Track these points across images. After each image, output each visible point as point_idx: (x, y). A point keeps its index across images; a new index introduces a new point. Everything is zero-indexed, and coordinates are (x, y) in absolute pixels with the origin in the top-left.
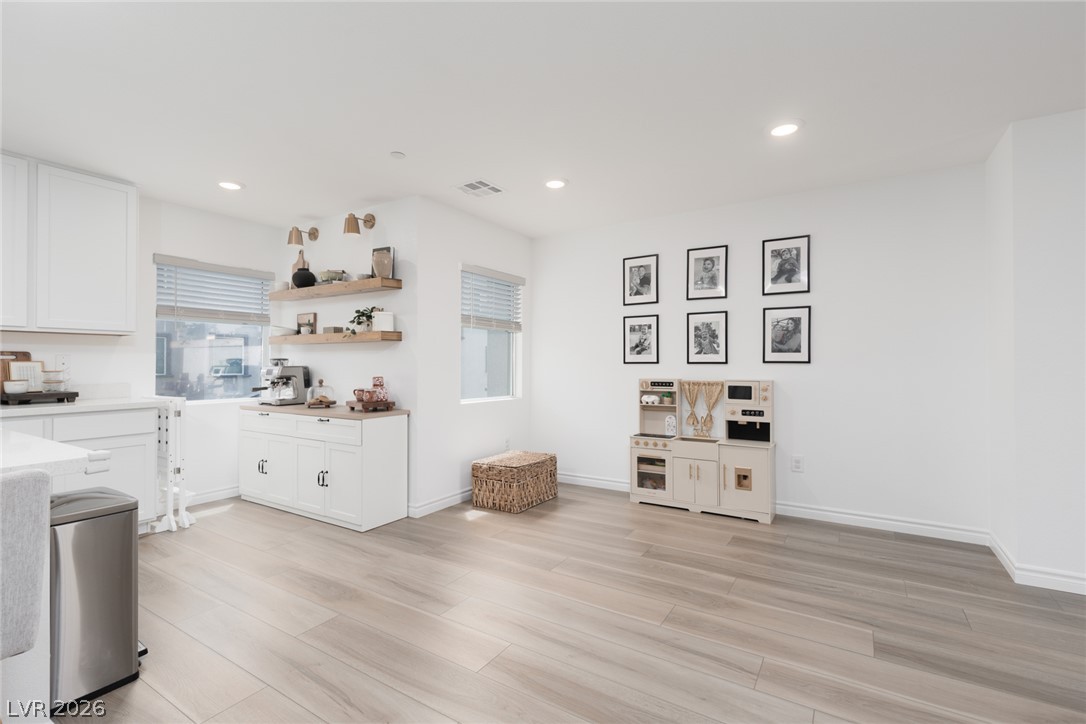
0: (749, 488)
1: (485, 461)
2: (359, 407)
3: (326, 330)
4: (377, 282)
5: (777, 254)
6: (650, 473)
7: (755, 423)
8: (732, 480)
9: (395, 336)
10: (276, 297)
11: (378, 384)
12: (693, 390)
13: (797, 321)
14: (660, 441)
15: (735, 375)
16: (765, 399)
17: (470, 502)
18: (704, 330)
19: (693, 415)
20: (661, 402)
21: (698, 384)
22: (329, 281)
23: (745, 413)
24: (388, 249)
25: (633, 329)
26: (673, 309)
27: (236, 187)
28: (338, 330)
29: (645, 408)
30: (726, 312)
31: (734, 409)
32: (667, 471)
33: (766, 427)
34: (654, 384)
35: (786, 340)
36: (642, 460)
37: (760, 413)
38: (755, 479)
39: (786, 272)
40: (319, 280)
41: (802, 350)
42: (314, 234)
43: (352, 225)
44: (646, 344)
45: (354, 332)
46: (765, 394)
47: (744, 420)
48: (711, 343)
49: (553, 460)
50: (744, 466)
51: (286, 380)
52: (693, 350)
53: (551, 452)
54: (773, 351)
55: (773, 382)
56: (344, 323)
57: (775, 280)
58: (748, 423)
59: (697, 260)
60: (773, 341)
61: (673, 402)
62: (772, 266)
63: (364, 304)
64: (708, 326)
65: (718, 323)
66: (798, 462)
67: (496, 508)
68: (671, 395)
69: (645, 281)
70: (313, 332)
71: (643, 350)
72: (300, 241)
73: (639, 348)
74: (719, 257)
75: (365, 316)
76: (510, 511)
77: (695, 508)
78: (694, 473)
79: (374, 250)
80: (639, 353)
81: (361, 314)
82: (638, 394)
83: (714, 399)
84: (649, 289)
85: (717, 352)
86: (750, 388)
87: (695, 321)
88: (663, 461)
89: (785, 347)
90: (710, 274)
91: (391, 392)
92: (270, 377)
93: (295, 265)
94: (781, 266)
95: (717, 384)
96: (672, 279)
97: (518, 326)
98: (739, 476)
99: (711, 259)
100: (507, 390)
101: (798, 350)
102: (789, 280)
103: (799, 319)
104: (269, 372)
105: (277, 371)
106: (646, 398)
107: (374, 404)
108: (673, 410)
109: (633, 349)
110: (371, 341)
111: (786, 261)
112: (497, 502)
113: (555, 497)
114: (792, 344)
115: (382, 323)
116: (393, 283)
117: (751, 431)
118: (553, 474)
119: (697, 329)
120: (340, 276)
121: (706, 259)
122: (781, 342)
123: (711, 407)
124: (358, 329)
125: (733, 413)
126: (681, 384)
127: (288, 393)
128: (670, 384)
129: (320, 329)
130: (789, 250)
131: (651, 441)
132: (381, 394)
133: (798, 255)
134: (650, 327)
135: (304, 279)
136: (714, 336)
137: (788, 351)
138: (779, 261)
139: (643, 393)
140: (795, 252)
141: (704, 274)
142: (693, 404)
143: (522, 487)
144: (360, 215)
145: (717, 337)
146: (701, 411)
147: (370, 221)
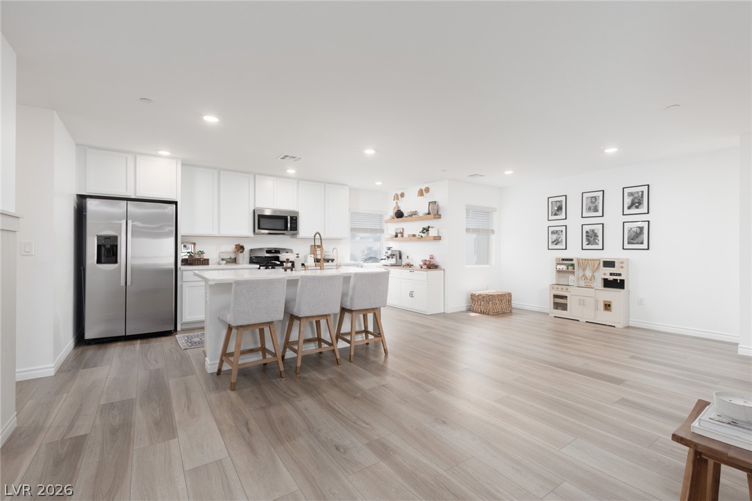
0: (610, 310)
1: (477, 293)
2: (425, 267)
3: (409, 236)
4: (432, 216)
5: (631, 194)
6: (560, 302)
7: (617, 280)
8: (602, 306)
9: (438, 238)
10: (387, 222)
11: (432, 258)
12: (584, 263)
13: (641, 229)
14: (564, 287)
15: (607, 255)
16: (622, 267)
17: (470, 310)
18: (590, 233)
19: (584, 275)
20: (568, 269)
21: (588, 260)
22: (411, 216)
23: (611, 274)
24: (435, 202)
25: (553, 233)
26: (575, 222)
27: (381, 183)
28: (414, 236)
29: (559, 271)
30: (603, 224)
31: (606, 273)
32: (569, 302)
33: (623, 281)
34: (563, 260)
35: (636, 238)
36: (556, 296)
37: (620, 275)
38: (613, 306)
39: (636, 203)
40: (405, 215)
41: (644, 243)
42: (402, 195)
43: (421, 193)
44: (560, 240)
45: (422, 237)
46: (622, 265)
47: (611, 278)
48: (594, 239)
49: (510, 295)
50: (608, 299)
51: (392, 255)
52: (585, 242)
53: (508, 291)
54: (629, 243)
55: (628, 259)
56: (417, 233)
57: (629, 208)
58: (614, 279)
59: (587, 198)
60: (628, 239)
61: (574, 269)
62: (628, 201)
63: (425, 225)
64: (593, 231)
65: (598, 229)
66: (641, 300)
67: (481, 312)
68: (573, 265)
69: (560, 208)
70: (402, 236)
71: (558, 243)
72: (398, 199)
73: (557, 242)
74: (599, 197)
75: (426, 230)
76: (488, 314)
77: (583, 320)
78: (582, 303)
79: (429, 203)
80: (556, 244)
81: (424, 229)
82: (555, 264)
83: (595, 268)
84: (561, 213)
85: (598, 244)
86: (614, 262)
87: (586, 228)
88: (566, 297)
89: (635, 242)
90: (594, 205)
91: (437, 261)
92: (387, 255)
93: (394, 208)
94: (633, 200)
95: (598, 260)
96: (574, 208)
97: (493, 231)
98: (605, 305)
99: (595, 198)
100: (487, 262)
101: (642, 243)
102: (637, 207)
103: (643, 227)
104: (387, 253)
105: (390, 252)
106: (559, 267)
107: (431, 266)
108: (573, 273)
109: (553, 242)
110: (429, 240)
111: (636, 198)
112: (482, 310)
113: (511, 312)
114: (639, 240)
115: (432, 233)
116: (437, 216)
117: (615, 284)
118: (510, 301)
119: (587, 232)
120: (415, 213)
121: (592, 197)
122: (633, 239)
123: (594, 272)
124: (423, 235)
125: (605, 274)
126: (578, 260)
127: (393, 261)
128: (572, 260)
129: (406, 235)
130: (638, 192)
131: (560, 287)
132: (433, 262)
133: (642, 195)
134: (562, 231)
135: (399, 215)
136: (596, 236)
137: (637, 243)
138: (632, 198)
139: (558, 264)
140: (640, 193)
141: (591, 205)
142: (584, 270)
143: (495, 304)
144: (423, 188)
145: (598, 236)
146: (588, 273)
147: (427, 190)
